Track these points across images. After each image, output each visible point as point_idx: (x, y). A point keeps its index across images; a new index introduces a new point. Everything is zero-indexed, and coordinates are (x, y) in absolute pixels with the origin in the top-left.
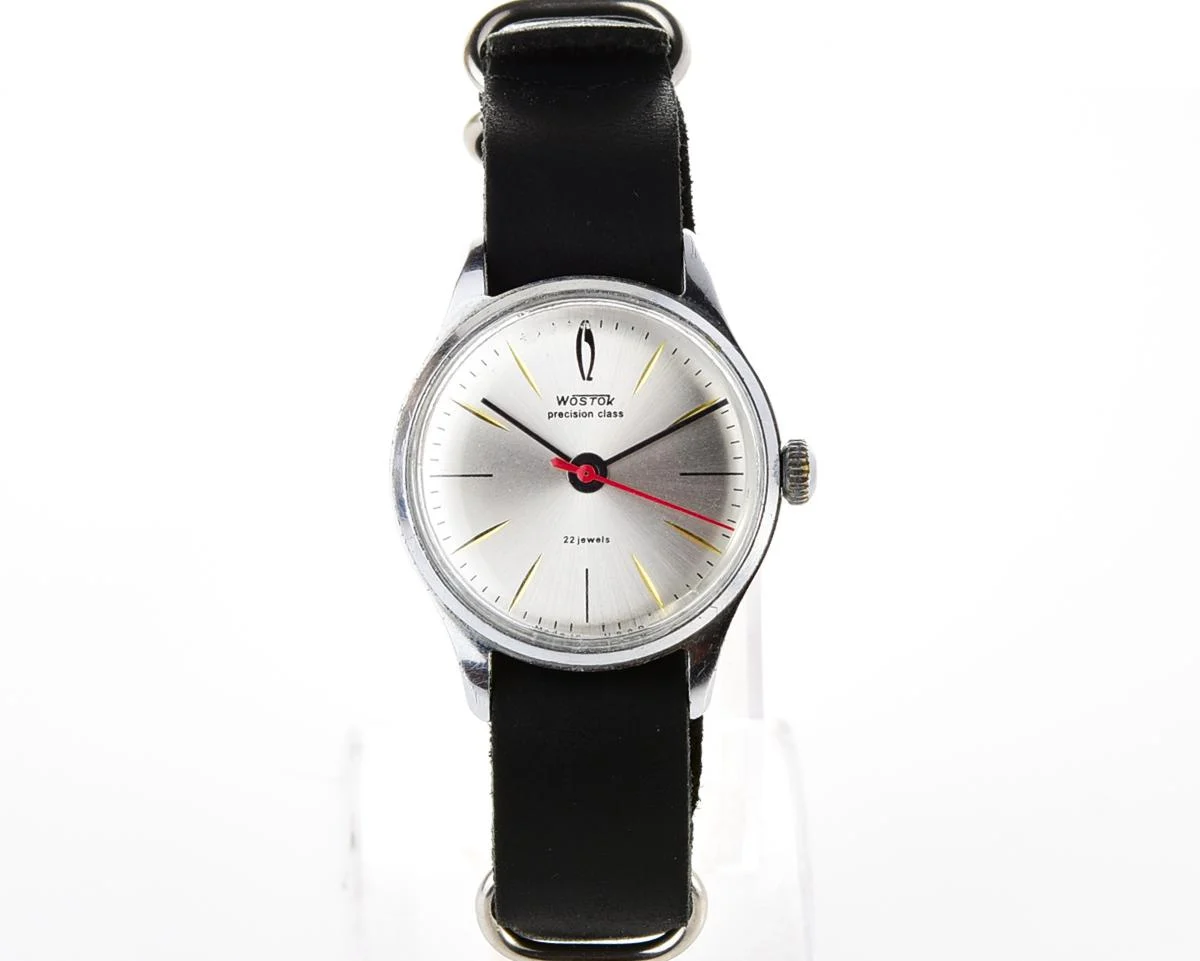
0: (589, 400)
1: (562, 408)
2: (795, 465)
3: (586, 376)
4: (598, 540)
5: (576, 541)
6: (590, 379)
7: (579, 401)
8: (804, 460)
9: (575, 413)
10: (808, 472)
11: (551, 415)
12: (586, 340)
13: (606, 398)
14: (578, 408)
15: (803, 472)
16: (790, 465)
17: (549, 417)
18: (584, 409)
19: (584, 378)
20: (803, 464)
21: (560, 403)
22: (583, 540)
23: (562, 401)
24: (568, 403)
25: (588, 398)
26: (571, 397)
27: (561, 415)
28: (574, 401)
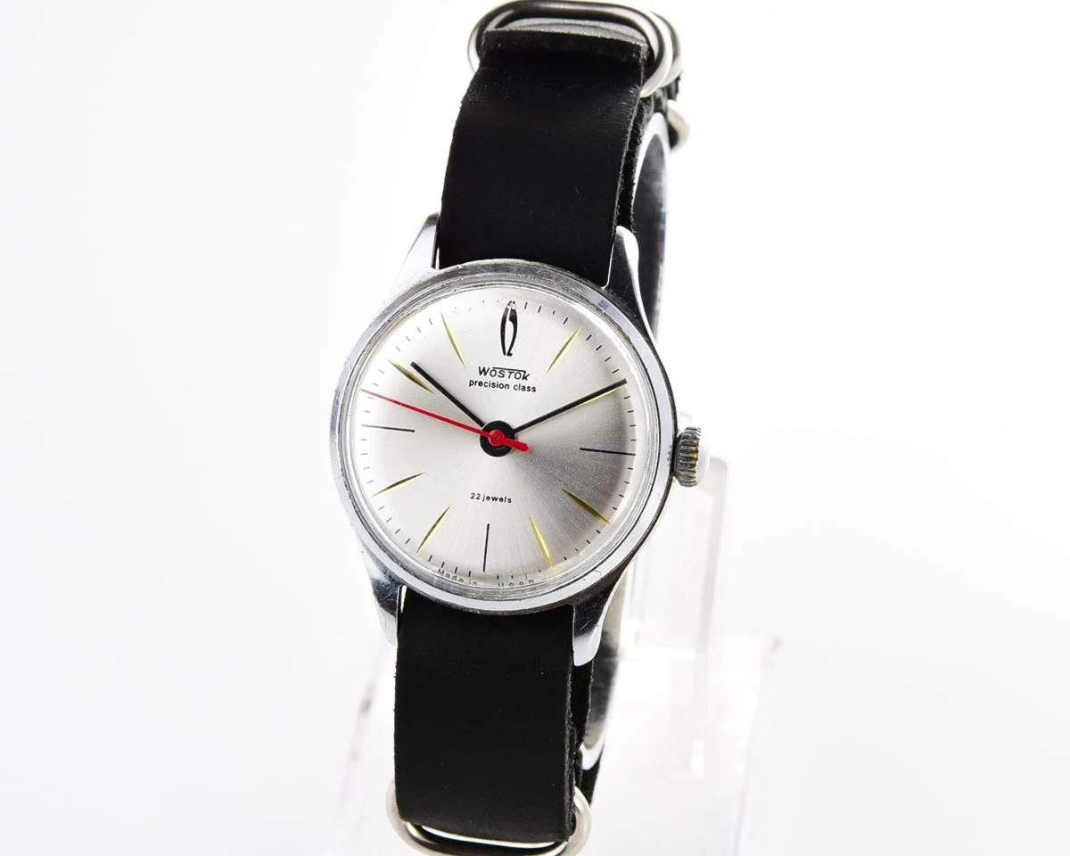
0: (507, 374)
1: (483, 378)
2: (685, 451)
3: (507, 350)
4: (501, 500)
5: (481, 498)
6: (510, 354)
7: (498, 373)
8: (694, 448)
9: (493, 384)
10: (697, 459)
11: (472, 383)
12: (511, 319)
13: (522, 373)
14: (496, 380)
15: (692, 459)
16: (682, 451)
17: (470, 385)
18: (501, 381)
19: (504, 353)
20: (693, 452)
21: (481, 373)
22: (488, 498)
23: (483, 371)
24: (488, 373)
25: (506, 371)
26: (491, 369)
27: (481, 384)
28: (493, 373)
